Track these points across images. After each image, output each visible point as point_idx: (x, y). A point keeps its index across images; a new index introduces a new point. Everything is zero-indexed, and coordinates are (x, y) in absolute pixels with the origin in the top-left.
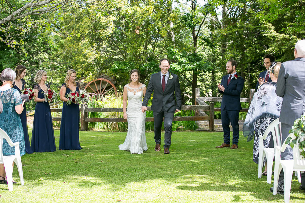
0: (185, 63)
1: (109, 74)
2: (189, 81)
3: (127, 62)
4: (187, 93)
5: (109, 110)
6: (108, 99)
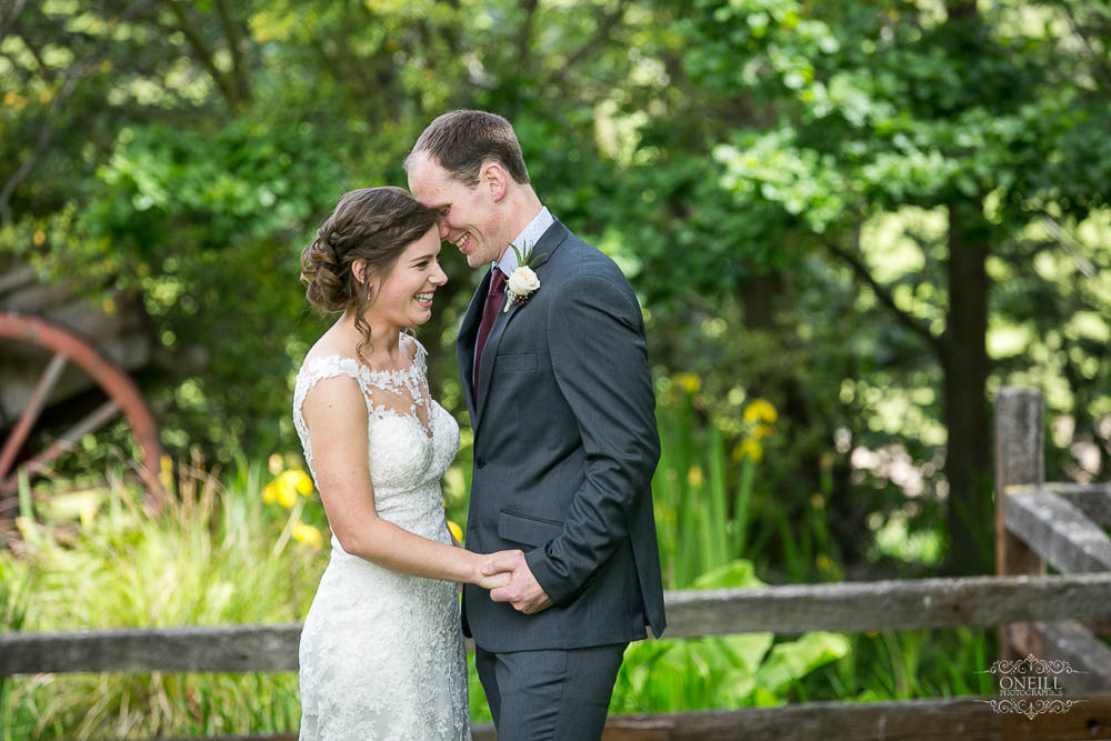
0: (867, 131)
1: (68, 267)
2: (906, 320)
3: (259, 141)
4: (879, 440)
5: (74, 654)
6: (71, 536)
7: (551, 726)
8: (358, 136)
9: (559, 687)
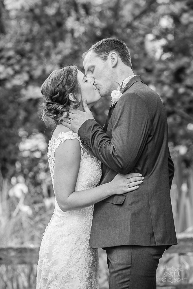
7: (127, 286)
8: (49, 47)
9: (129, 270)
